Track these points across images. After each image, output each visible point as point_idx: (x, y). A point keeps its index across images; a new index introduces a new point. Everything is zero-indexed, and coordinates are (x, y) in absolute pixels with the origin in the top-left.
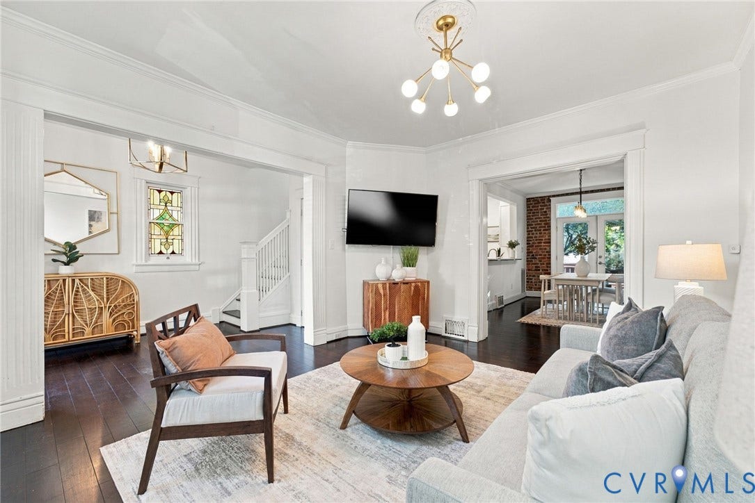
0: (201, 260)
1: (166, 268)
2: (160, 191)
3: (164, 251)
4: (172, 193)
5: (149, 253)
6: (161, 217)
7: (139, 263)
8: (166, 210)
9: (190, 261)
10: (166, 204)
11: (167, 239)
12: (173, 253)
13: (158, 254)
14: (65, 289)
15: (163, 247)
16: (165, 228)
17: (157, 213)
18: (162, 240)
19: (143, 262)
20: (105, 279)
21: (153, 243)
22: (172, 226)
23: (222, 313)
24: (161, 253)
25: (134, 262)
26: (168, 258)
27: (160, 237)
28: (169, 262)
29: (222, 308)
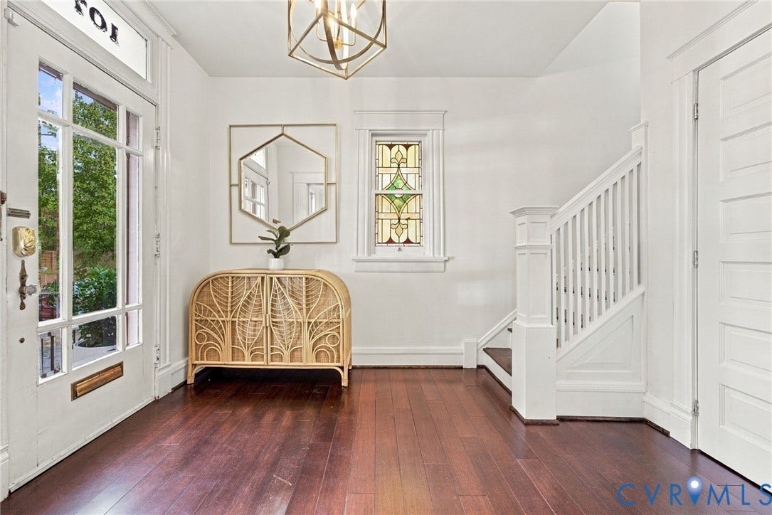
0: (448, 255)
1: (395, 267)
2: (390, 146)
3: (395, 238)
4: (407, 147)
5: (374, 240)
6: (392, 185)
7: (360, 256)
8: (399, 174)
9: (431, 255)
10: (399, 165)
11: (399, 219)
12: (408, 241)
13: (387, 243)
14: (263, 290)
15: (393, 231)
16: (397, 202)
17: (386, 180)
18: (393, 222)
19: (366, 256)
20: (304, 279)
21: (380, 225)
22: (405, 199)
23: (481, 351)
24: (390, 241)
25: (354, 256)
26: (400, 250)
27: (390, 216)
28: (401, 255)
29: (484, 341)
